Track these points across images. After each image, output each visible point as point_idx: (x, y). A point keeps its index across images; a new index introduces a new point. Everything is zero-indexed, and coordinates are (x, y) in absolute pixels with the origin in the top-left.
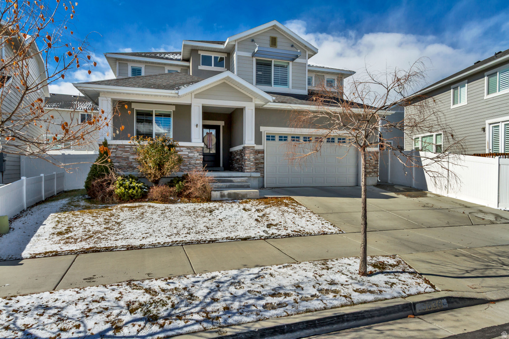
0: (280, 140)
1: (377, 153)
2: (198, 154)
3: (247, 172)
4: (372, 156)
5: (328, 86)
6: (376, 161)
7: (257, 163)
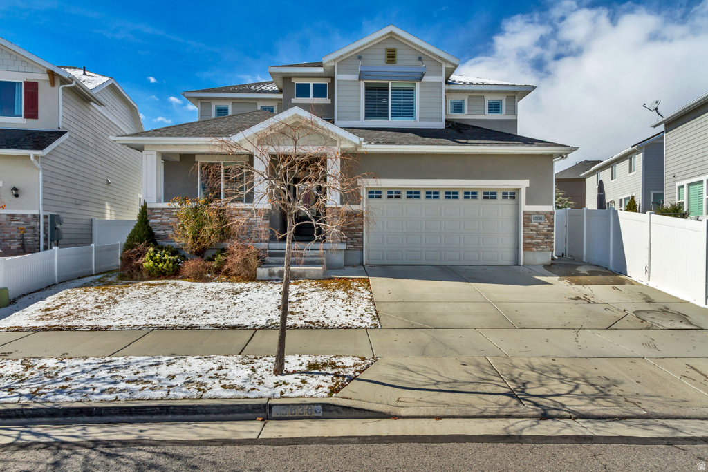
0: (387, 197)
1: (552, 213)
2: (261, 219)
3: (328, 243)
4: (541, 219)
5: (490, 111)
6: (549, 226)
7: (352, 230)
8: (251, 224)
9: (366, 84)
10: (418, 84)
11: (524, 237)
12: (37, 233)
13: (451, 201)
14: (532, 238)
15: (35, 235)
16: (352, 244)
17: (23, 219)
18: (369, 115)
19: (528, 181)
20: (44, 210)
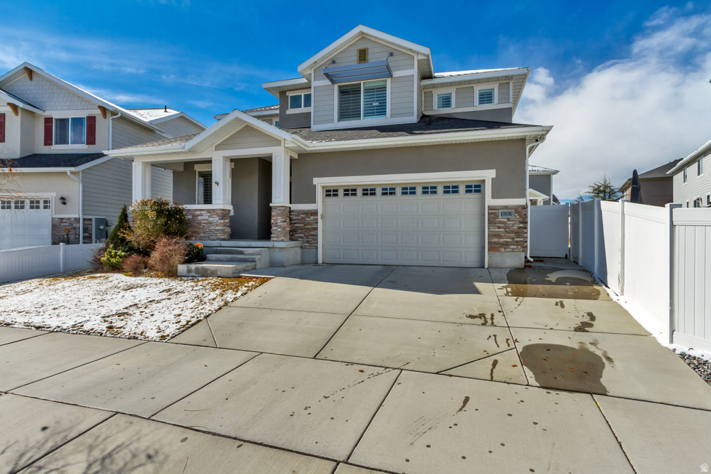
0: (345, 195)
1: (525, 207)
2: (217, 218)
3: (273, 241)
4: (510, 214)
5: (481, 102)
6: (521, 223)
7: (308, 229)
8: (210, 223)
9: (340, 87)
10: (389, 80)
11: (489, 236)
12: (77, 232)
13: (409, 197)
14: (499, 236)
15: (76, 234)
16: (308, 242)
17: (68, 221)
18: (342, 116)
19: (495, 170)
20: (83, 214)
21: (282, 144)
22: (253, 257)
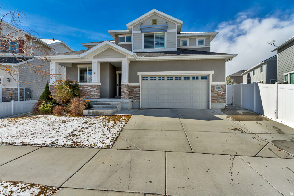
0: (151, 79)
1: (225, 86)
2: (95, 89)
3: (123, 99)
4: (219, 88)
5: (199, 44)
6: (223, 91)
7: (135, 94)
8: (91, 91)
9: (144, 34)
10: (166, 33)
11: (211, 96)
12: (16, 95)
13: (178, 81)
14: (215, 97)
15: (16, 96)
16: (135, 99)
17: (11, 90)
18: (146, 46)
19: (213, 71)
20: (20, 87)
21: (126, 57)
22: (115, 106)
